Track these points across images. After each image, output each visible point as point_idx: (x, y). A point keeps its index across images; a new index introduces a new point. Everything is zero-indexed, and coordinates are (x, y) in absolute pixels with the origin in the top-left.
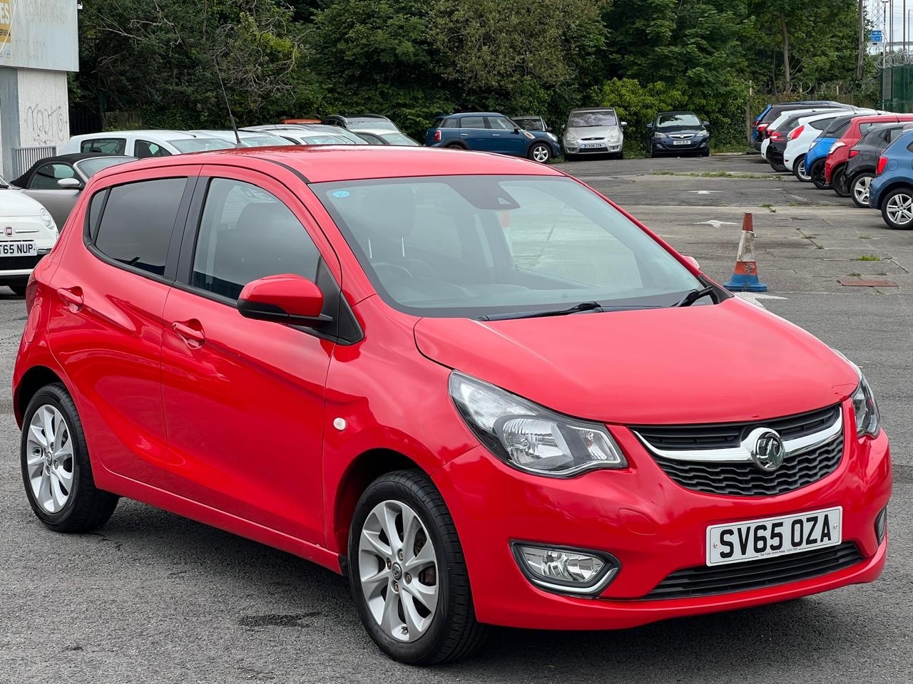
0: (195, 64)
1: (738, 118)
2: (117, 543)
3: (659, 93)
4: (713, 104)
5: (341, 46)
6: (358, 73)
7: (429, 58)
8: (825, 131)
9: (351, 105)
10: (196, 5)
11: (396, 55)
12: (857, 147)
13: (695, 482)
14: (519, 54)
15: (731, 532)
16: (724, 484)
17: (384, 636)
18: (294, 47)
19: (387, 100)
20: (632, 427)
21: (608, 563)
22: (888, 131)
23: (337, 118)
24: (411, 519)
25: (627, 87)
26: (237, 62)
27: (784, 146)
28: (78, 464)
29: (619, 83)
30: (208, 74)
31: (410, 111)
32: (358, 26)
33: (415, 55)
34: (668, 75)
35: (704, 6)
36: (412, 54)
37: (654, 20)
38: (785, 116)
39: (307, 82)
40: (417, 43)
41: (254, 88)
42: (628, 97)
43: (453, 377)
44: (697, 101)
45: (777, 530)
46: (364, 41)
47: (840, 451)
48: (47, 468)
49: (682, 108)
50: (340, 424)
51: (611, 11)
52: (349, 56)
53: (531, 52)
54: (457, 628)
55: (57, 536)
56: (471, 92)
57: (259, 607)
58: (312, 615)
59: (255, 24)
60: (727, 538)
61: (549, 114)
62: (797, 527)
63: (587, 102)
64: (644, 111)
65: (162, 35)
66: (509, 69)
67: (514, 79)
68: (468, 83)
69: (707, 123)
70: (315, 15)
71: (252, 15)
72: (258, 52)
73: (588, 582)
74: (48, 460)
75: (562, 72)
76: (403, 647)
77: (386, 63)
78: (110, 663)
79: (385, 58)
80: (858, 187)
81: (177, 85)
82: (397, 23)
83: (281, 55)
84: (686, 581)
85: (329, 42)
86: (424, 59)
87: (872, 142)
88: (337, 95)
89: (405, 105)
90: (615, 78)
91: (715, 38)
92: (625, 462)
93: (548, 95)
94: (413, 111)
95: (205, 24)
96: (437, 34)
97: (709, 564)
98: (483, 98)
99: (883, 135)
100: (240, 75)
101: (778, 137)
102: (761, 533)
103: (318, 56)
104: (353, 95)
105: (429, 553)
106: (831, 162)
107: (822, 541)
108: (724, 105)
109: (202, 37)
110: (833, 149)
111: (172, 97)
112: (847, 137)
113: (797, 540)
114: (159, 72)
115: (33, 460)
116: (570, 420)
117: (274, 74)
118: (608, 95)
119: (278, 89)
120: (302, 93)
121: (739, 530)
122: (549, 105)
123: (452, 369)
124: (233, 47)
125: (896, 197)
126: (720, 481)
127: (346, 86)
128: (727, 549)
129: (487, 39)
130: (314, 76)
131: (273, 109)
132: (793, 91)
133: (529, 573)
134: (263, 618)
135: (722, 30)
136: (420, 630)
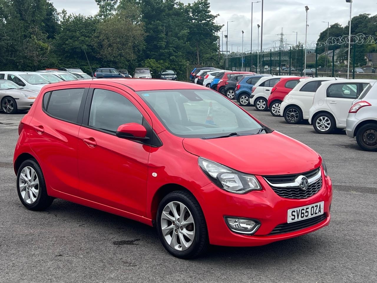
0: (16, 51)
1: (185, 72)
2: (55, 214)
3: (161, 64)
4: (177, 67)
5: (64, 46)
6: (69, 55)
7: (91, 51)
8: (216, 76)
9: (67, 65)
10: (17, 32)
11: (81, 49)
12: (228, 82)
13: (283, 195)
14: (120, 50)
15: (294, 211)
16: (292, 195)
17: (171, 248)
18: (49, 46)
19: (78, 63)
20: (263, 176)
21: (257, 223)
22: (237, 77)
23: (64, 69)
24: (184, 208)
25: (152, 62)
26: (30, 51)
27: (203, 81)
28: (41, 187)
29: (149, 60)
30: (21, 54)
31: (86, 67)
32: (69, 40)
33: (88, 49)
34: (164, 58)
35: (174, 38)
36: (86, 49)
37: (160, 42)
38: (202, 72)
39: (53, 57)
40: (88, 46)
41: (36, 58)
42: (152, 64)
43: (200, 159)
44: (173, 66)
45: (307, 210)
46: (71, 45)
47: (321, 183)
48: (28, 188)
49: (168, 68)
50: (155, 175)
51: (146, 38)
52: (66, 49)
53: (123, 50)
54: (202, 246)
55: (32, 212)
56: (105, 62)
57: (118, 238)
58: (137, 240)
59: (36, 39)
60: (294, 213)
61: (129, 69)
62: (313, 208)
63: (140, 66)
64: (157, 69)
65: (6, 41)
66: (117, 55)
67: (118, 58)
68: (104, 59)
69: (176, 73)
70: (55, 36)
71: (35, 36)
72: (37, 47)
73: (250, 230)
74: (28, 186)
75: (133, 57)
76: (179, 253)
77: (78, 52)
78: (75, 261)
79: (77, 50)
80: (228, 93)
81: (11, 57)
82: (82, 39)
83: (44, 49)
84: (281, 228)
85: (60, 45)
86: (90, 51)
87: (232, 80)
88: (62, 61)
89: (84, 65)
90: (148, 59)
91: (177, 48)
92: (262, 188)
93: (128, 63)
94: (87, 67)
95: (20, 38)
96: (94, 43)
97: (288, 223)
98: (108, 63)
99: (235, 78)
100: (31, 55)
101: (200, 78)
102: (303, 211)
103: (56, 49)
104: (67, 61)
105: (191, 220)
106: (219, 86)
107: (319, 213)
108: (180, 68)
109: (19, 42)
110: (219, 82)
111: (9, 61)
112: (223, 78)
113: (312, 213)
114: (5, 53)
115: (22, 185)
116: (243, 174)
117: (42, 54)
118: (146, 64)
119: (43, 59)
120: (51, 61)
121: (297, 211)
122: (129, 66)
123: (199, 156)
124: (29, 46)
125: (243, 96)
126: (290, 194)
127: (65, 59)
128: (293, 217)
129: (110, 45)
130: (55, 55)
131: (42, 65)
132: (200, 64)
133: (230, 227)
134: (121, 242)
135: (180, 46)
136: (187, 247)
